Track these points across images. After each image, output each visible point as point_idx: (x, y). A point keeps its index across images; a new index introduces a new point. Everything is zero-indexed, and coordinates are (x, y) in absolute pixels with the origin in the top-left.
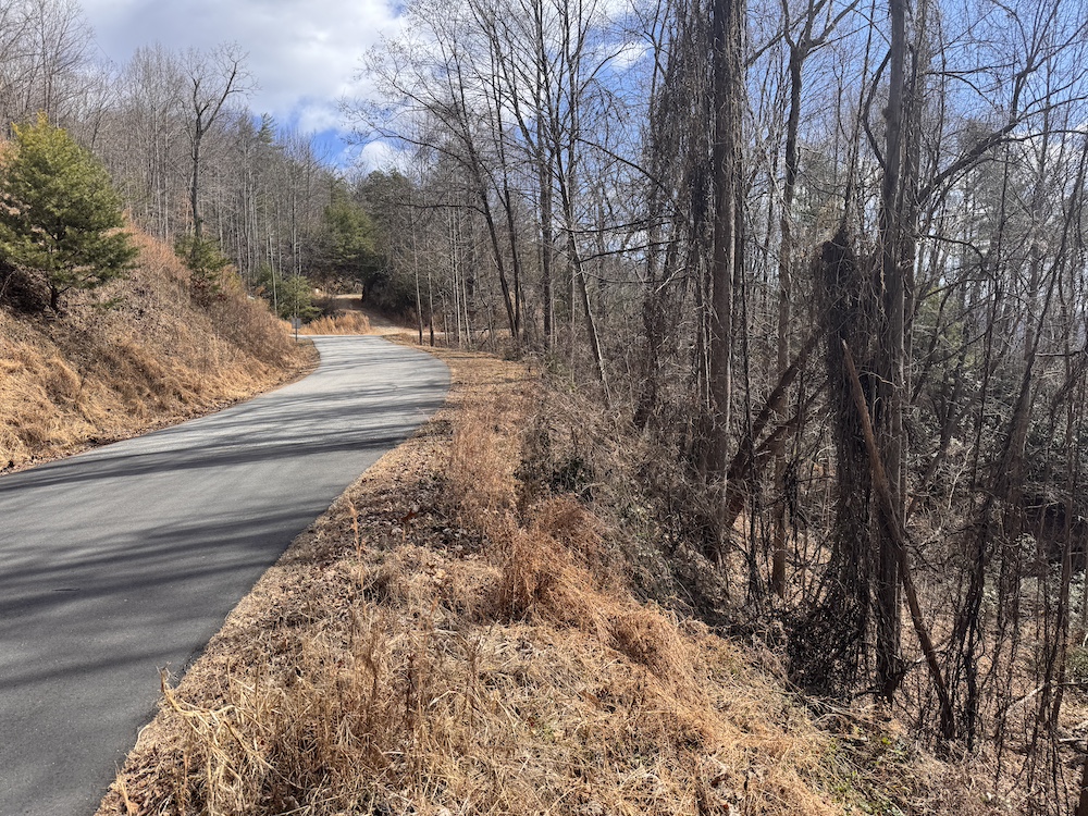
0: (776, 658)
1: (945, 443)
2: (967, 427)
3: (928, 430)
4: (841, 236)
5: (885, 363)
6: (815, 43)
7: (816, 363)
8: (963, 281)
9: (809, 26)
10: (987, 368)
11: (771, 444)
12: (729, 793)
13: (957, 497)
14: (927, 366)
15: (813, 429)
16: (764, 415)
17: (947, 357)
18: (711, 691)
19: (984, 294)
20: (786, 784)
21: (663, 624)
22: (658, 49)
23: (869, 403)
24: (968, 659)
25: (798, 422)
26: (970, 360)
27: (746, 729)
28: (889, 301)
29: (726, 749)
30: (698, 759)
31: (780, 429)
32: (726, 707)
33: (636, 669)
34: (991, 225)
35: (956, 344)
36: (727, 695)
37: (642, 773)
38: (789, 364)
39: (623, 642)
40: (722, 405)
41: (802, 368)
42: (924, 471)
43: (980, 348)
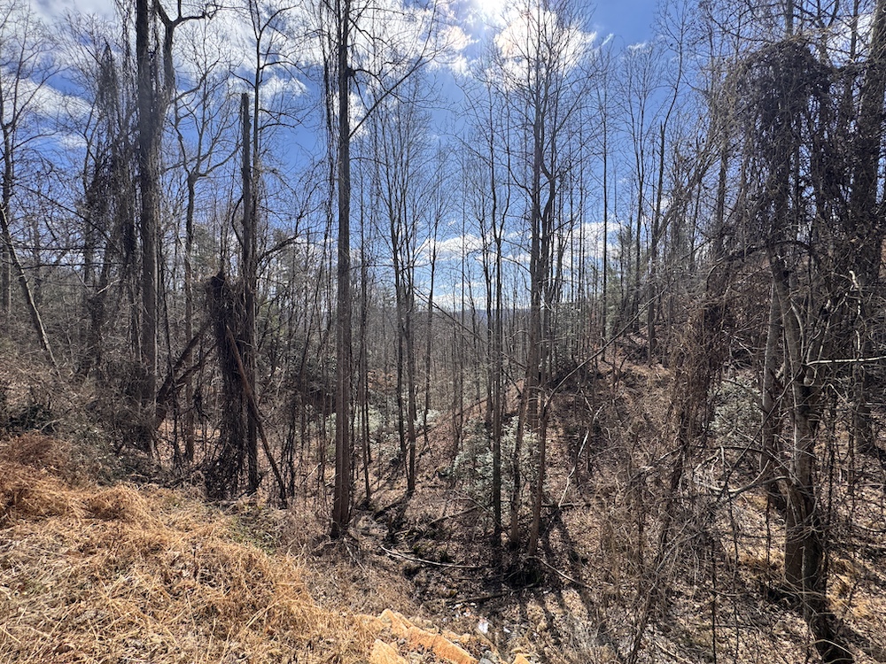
0: (198, 489)
1: (273, 369)
2: (283, 361)
3: (265, 364)
4: (221, 274)
5: (247, 336)
6: (201, 175)
7: (210, 336)
8: (277, 298)
9: (198, 166)
10: (290, 336)
11: (184, 379)
12: (181, 565)
13: (280, 393)
14: (264, 336)
15: (208, 369)
16: (179, 364)
17: (272, 331)
18: (163, 519)
19: (286, 304)
20: (214, 546)
21: (128, 492)
22: (89, 144)
23: (241, 354)
24: (291, 463)
25: (200, 365)
26: (282, 332)
27: (187, 530)
28: (248, 307)
29: (177, 543)
30: (160, 556)
31: (189, 371)
32: (174, 523)
33: (109, 524)
34: (288, 275)
35: (276, 325)
36: (173, 517)
37: (123, 579)
38: (193, 337)
39: (96, 512)
40: (152, 361)
41: (202, 338)
42: (265, 383)
43: (287, 327)
